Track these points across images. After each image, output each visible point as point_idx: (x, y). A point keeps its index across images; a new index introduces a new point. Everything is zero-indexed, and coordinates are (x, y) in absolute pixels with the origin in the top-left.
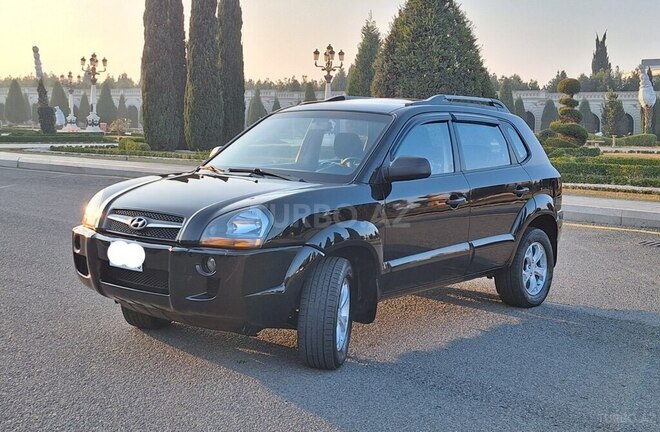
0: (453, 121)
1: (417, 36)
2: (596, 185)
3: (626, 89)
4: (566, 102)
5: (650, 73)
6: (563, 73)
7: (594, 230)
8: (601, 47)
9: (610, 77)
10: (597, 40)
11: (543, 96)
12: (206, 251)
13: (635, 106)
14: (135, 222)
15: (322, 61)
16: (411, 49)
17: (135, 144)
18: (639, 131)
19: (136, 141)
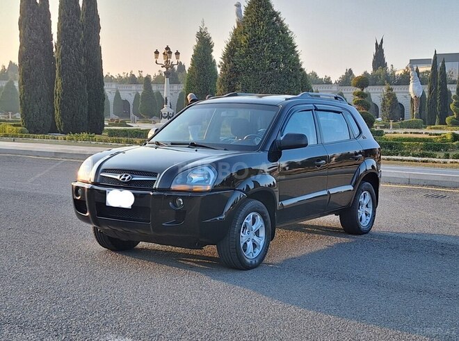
0: (315, 110)
1: (252, 43)
2: (388, 157)
3: (399, 83)
4: (358, 94)
5: (417, 71)
6: (350, 72)
7: (392, 188)
8: (379, 48)
9: (387, 74)
10: (377, 44)
11: (335, 89)
12: (174, 194)
13: (405, 97)
14: (122, 177)
15: (161, 59)
16: (247, 53)
17: (15, 128)
18: (409, 117)
19: (14, 125)
